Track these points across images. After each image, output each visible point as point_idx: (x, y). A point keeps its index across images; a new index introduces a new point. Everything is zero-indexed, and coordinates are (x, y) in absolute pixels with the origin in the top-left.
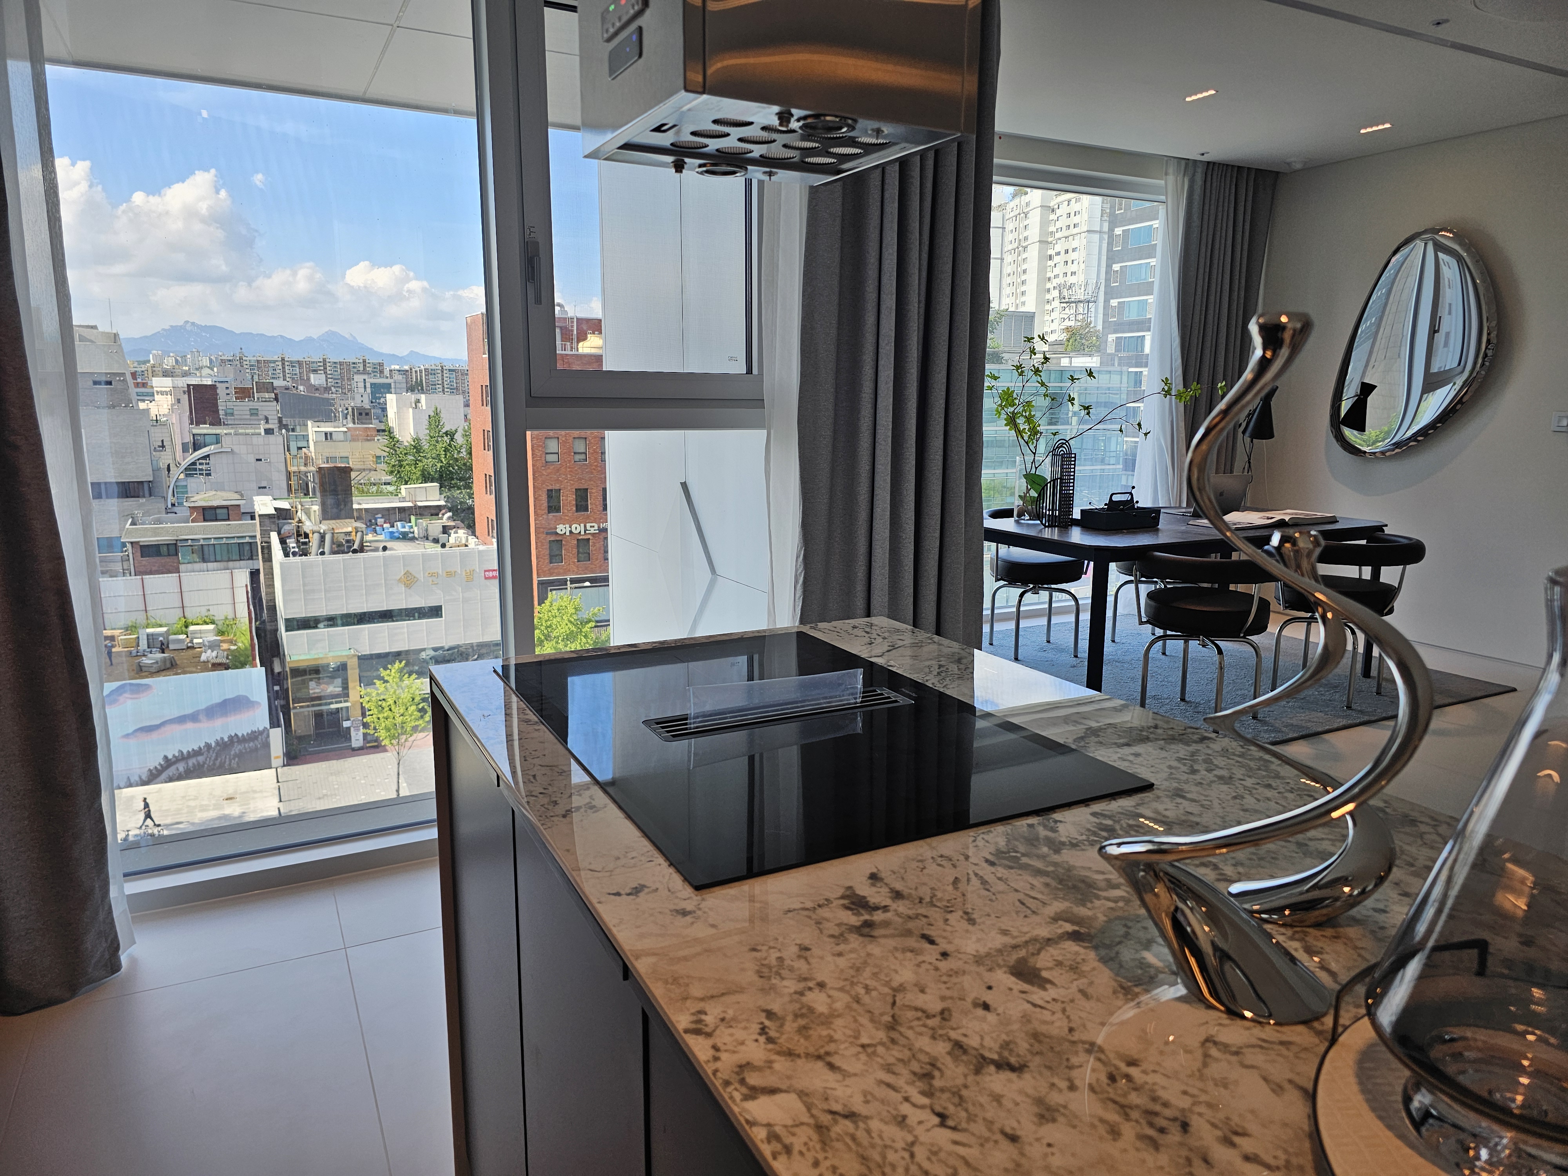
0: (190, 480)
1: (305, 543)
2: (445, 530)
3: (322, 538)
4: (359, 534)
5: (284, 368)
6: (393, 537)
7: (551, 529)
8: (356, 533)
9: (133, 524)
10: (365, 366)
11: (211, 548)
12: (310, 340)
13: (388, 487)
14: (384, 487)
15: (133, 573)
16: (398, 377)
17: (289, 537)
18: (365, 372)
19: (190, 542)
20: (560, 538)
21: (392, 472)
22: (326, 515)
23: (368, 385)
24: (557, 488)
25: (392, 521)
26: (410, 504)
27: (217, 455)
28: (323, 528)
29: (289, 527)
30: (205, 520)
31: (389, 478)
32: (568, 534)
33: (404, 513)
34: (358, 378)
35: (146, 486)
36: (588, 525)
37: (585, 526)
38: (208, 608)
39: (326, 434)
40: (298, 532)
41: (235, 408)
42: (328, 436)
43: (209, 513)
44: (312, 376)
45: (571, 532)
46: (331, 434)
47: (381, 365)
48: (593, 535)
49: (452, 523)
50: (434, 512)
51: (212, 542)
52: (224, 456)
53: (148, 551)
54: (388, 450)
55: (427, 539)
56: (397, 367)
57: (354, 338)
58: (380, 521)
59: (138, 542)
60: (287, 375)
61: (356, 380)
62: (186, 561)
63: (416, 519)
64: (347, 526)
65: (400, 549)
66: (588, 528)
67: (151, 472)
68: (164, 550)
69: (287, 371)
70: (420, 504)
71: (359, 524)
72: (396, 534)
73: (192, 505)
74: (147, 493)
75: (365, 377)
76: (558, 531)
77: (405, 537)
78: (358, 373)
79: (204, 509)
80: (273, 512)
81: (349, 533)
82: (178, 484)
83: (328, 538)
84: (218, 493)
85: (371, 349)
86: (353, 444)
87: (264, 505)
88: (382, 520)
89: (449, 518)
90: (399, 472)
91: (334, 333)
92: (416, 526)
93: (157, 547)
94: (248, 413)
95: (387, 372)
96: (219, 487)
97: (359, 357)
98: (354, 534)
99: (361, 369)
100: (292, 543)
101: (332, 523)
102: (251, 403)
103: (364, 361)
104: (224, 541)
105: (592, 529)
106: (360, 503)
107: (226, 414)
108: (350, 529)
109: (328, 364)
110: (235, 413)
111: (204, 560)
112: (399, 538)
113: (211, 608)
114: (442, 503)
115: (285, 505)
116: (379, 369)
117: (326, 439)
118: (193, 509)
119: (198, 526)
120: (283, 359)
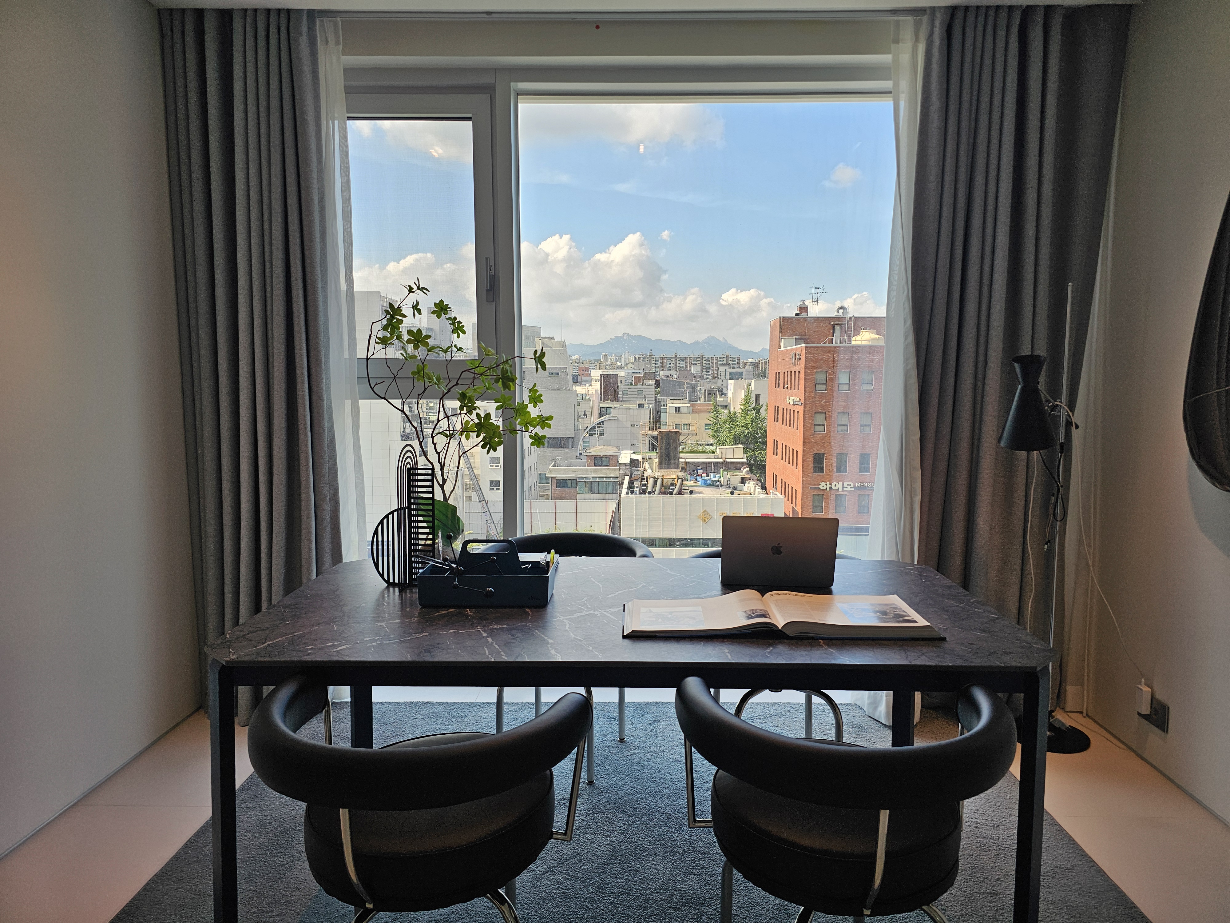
0: (591, 438)
1: (644, 485)
2: (743, 481)
3: (656, 482)
4: (680, 480)
5: (676, 362)
6: (706, 484)
7: (815, 485)
8: (678, 479)
9: (555, 465)
10: (727, 360)
11: (597, 484)
12: (697, 343)
13: (711, 447)
14: (707, 447)
15: (550, 498)
16: (749, 367)
17: (637, 480)
18: (727, 364)
19: (584, 480)
20: (822, 493)
21: (714, 436)
22: (661, 466)
23: (728, 373)
24: (823, 452)
25: (708, 472)
26: (721, 460)
27: (608, 421)
28: (657, 475)
29: (637, 473)
30: (595, 465)
31: (712, 441)
32: (828, 489)
33: (716, 467)
34: (722, 368)
35: (570, 441)
36: (846, 484)
37: (843, 485)
38: (591, 524)
39: (676, 408)
40: (643, 476)
41: (629, 390)
42: (678, 409)
43: (598, 461)
44: (692, 367)
45: (831, 488)
46: (680, 408)
47: (738, 358)
48: (849, 492)
49: (748, 476)
50: (737, 466)
51: (598, 480)
52: (613, 422)
53: (561, 484)
54: (712, 419)
55: (730, 487)
56: (750, 360)
57: (726, 340)
58: (700, 472)
59: (556, 477)
60: (678, 367)
61: (720, 370)
62: (581, 492)
63: (723, 471)
64: (672, 474)
65: (709, 493)
66: (845, 485)
67: (573, 432)
68: (569, 483)
69: (678, 365)
70: (728, 460)
71: (682, 474)
72: (708, 482)
73: (588, 454)
74: (570, 446)
75: (726, 367)
76: (821, 487)
77: (714, 484)
78: (723, 365)
79: (595, 457)
80: (629, 462)
81: (673, 479)
82: (584, 440)
83: (659, 481)
84: (605, 447)
85: (736, 348)
86: (693, 415)
87: (625, 457)
88: (701, 471)
89: (747, 472)
90: (718, 436)
91: (713, 338)
92: (723, 476)
93: (565, 481)
94: (637, 393)
95: (742, 365)
96: (607, 443)
97: (724, 354)
98: (676, 480)
99: (725, 362)
100: (636, 484)
101: (663, 472)
102: (641, 387)
103: (727, 357)
104: (605, 480)
105: (849, 487)
106: (686, 457)
107: (623, 394)
108: (674, 477)
109: (704, 359)
110: (629, 393)
111: (592, 492)
112: (710, 485)
113: (593, 525)
114: (745, 460)
115: (638, 457)
116: (737, 362)
117: (676, 411)
118: (589, 457)
119: (590, 469)
120: (676, 356)
